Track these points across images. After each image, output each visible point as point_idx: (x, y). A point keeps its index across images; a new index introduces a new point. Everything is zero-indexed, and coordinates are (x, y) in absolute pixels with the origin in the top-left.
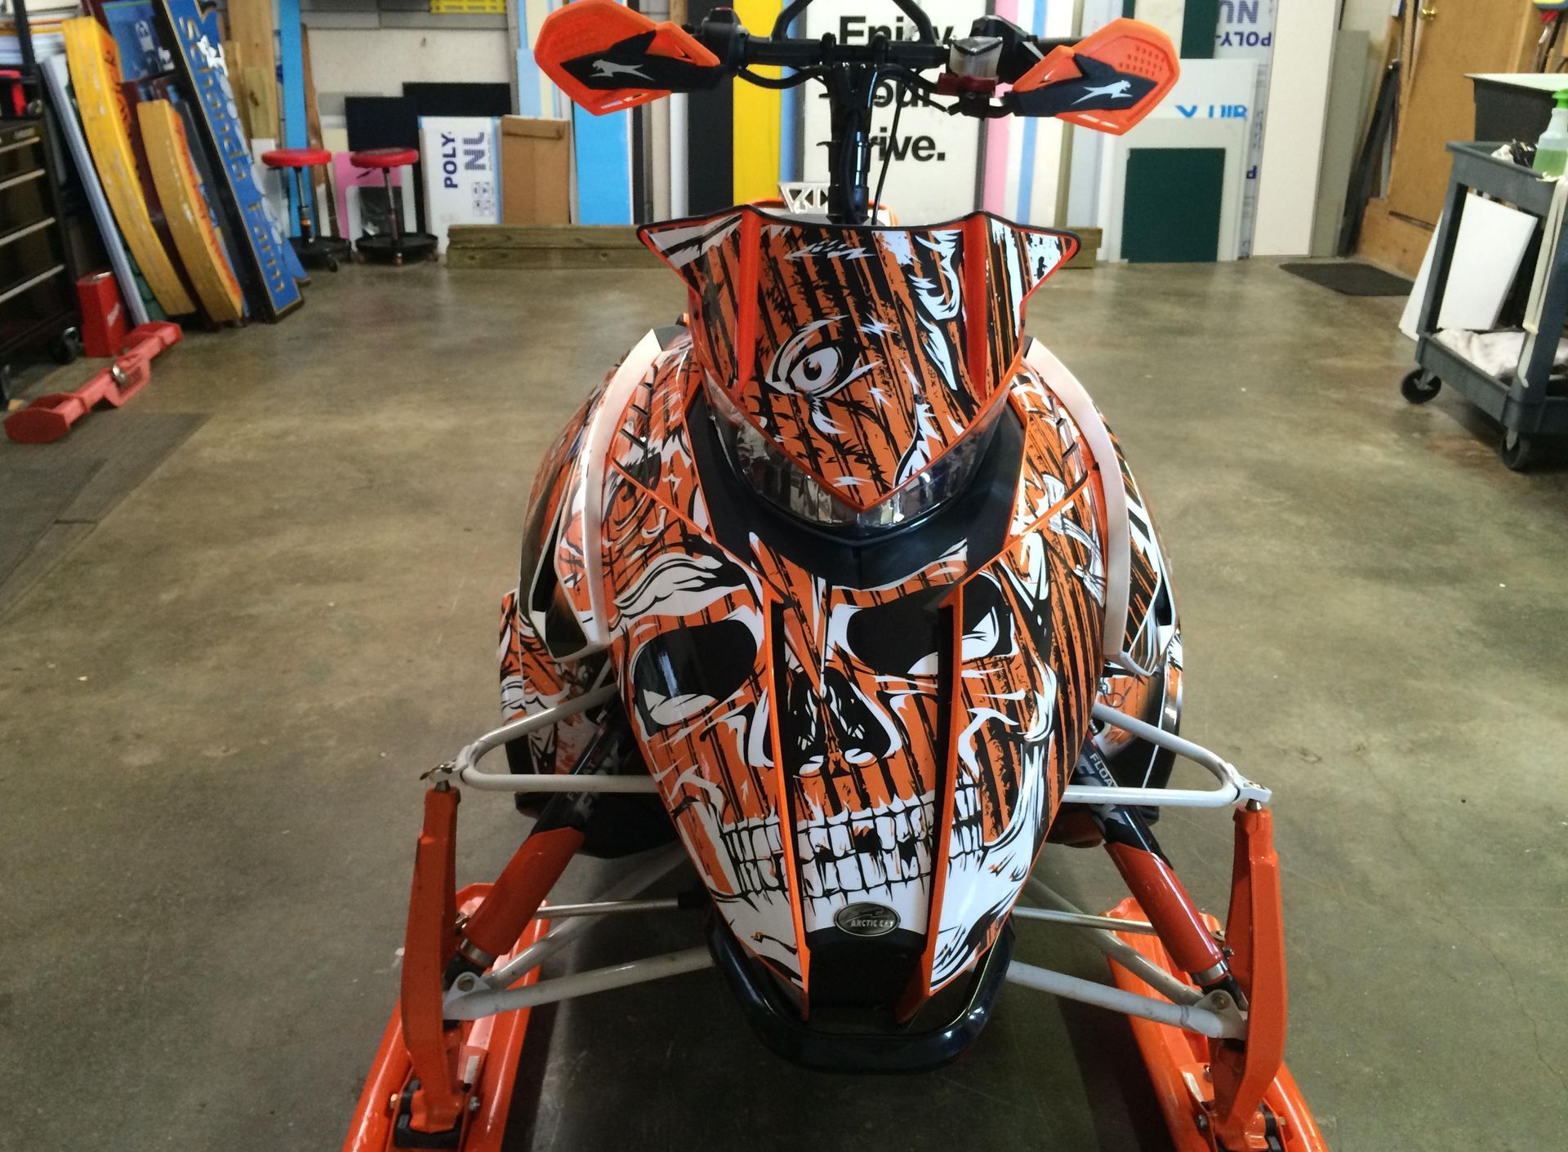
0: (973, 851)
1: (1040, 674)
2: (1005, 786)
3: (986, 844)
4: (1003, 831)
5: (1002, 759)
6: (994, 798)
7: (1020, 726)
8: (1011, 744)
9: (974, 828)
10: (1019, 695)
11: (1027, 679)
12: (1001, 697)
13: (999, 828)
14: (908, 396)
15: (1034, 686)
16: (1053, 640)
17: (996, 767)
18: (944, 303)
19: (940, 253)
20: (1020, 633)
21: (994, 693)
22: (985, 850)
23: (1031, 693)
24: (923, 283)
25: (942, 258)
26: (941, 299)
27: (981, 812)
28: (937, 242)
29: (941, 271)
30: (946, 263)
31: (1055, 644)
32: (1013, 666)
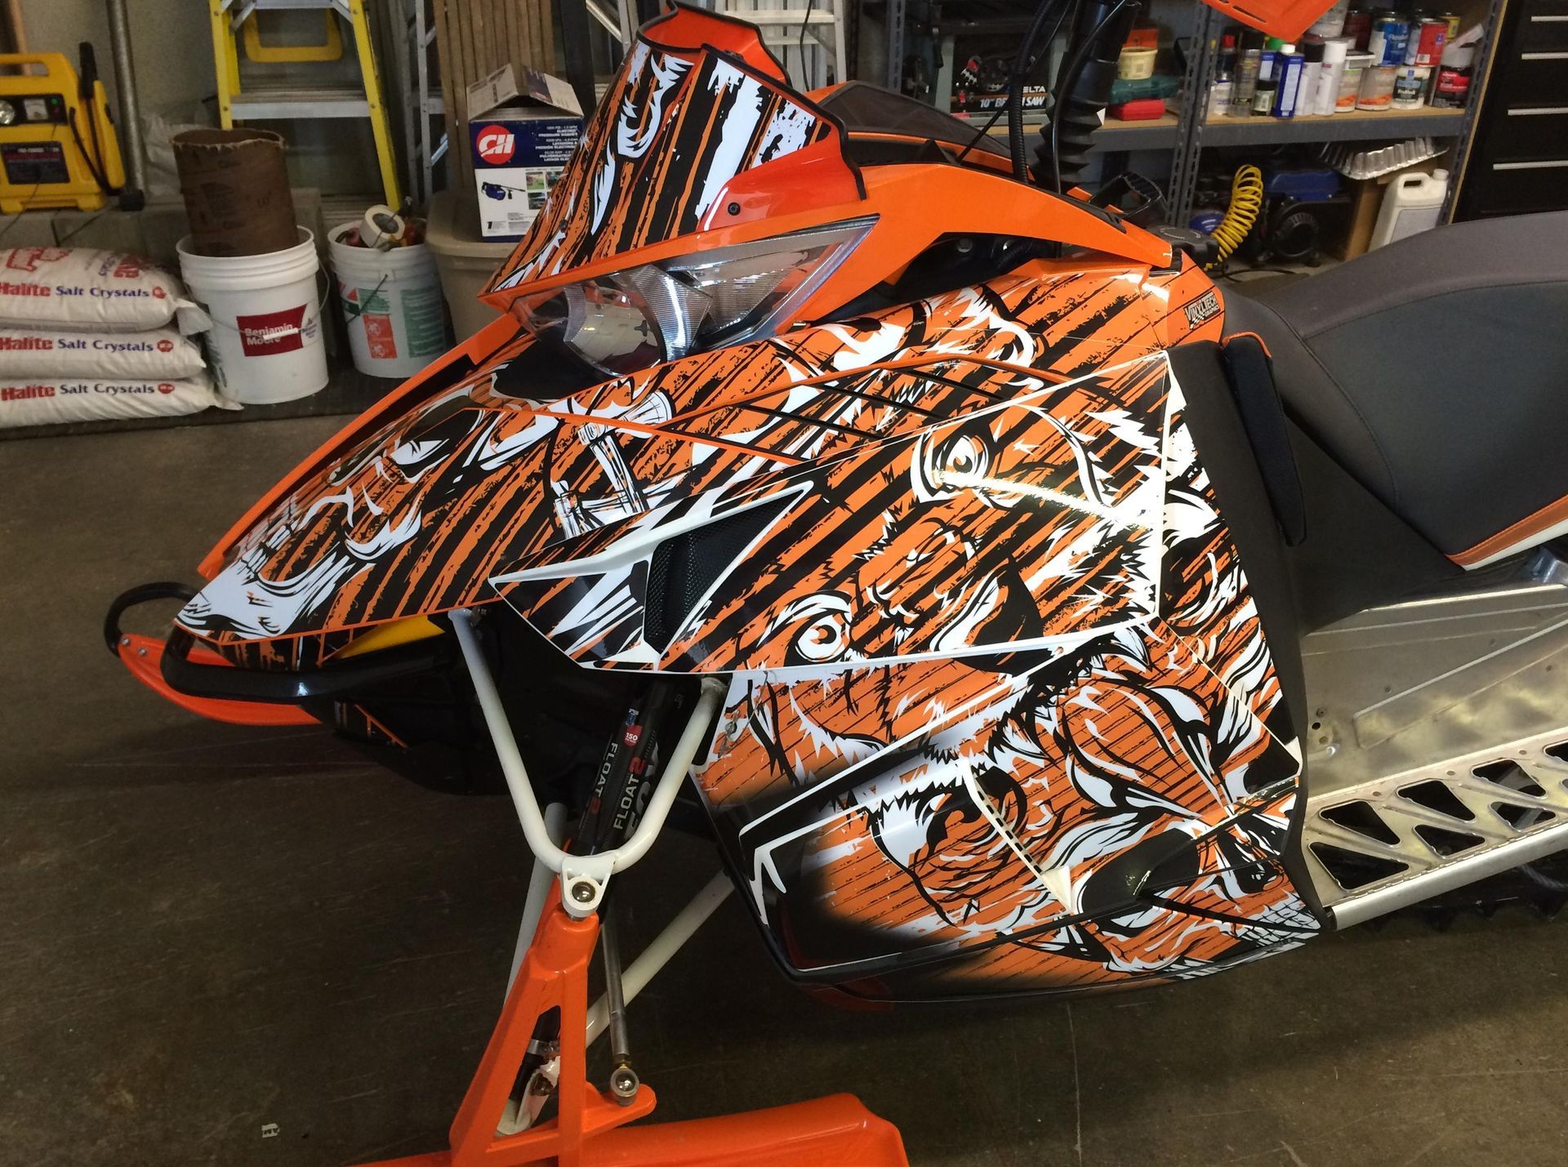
0: (250, 569)
1: (407, 513)
2: (303, 554)
3: (259, 575)
4: (274, 580)
5: (320, 536)
6: (290, 553)
7: (352, 529)
8: (334, 533)
9: (264, 557)
10: (376, 510)
11: (394, 505)
12: (367, 499)
13: (275, 575)
14: (560, 219)
15: (393, 516)
16: (450, 504)
17: (312, 536)
18: (633, 138)
19: (658, 81)
20: (432, 473)
21: (367, 491)
22: (256, 578)
23: (384, 518)
24: (629, 109)
25: (658, 88)
26: (632, 132)
27: (276, 552)
28: (663, 69)
29: (649, 102)
30: (658, 96)
31: (447, 508)
32: (399, 488)
